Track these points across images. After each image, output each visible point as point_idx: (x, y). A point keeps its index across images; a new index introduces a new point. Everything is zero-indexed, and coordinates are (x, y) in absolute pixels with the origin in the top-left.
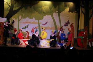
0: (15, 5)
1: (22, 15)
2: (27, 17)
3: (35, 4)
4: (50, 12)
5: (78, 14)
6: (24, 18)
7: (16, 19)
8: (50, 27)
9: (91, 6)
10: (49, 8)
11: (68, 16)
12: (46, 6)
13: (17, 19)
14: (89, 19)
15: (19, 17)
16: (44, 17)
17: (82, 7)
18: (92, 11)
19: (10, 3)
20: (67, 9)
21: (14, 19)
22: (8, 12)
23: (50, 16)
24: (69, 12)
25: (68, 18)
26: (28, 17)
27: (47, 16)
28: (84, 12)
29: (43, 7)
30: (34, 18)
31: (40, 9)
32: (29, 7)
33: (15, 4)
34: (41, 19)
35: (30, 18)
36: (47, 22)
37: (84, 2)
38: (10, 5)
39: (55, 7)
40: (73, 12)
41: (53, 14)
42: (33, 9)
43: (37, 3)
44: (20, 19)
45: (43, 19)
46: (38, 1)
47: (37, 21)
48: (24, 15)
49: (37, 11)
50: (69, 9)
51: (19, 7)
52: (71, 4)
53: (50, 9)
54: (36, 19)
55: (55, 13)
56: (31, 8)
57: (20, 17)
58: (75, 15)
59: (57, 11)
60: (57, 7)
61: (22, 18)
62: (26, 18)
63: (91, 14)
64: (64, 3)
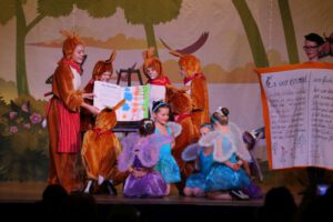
2: (75, 9)
6: (56, 16)
7: (3, 22)
8: (226, 67)
15: (25, 8)
30: (120, 12)
34: (164, 22)
36: (204, 38)
44: (29, 21)
45: (175, 14)
47: (138, 31)
54: (132, 18)
57: (31, 7)
61: (43, 13)
62: (67, 12)
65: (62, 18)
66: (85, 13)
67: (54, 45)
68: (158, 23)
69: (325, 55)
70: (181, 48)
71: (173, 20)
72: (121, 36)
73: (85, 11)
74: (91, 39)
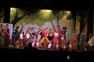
0: (19, 13)
1: (26, 21)
3: (37, 12)
4: (50, 19)
5: (74, 21)
6: (27, 24)
7: (20, 25)
9: (86, 15)
10: (50, 15)
11: (66, 23)
12: (47, 14)
13: (22, 25)
14: (84, 26)
16: (45, 23)
17: (78, 15)
18: (86, 19)
19: (15, 11)
20: (65, 17)
21: (19, 25)
22: (13, 19)
23: (50, 23)
24: (67, 19)
25: (66, 24)
26: (31, 23)
27: (47, 22)
28: (80, 20)
29: (44, 15)
30: (36, 24)
31: (41, 16)
32: (32, 15)
33: (20, 11)
35: (33, 24)
37: (80, 11)
38: (15, 12)
39: (55, 15)
40: (70, 19)
41: (53, 21)
42: (35, 17)
43: (39, 11)
44: (24, 25)
45: (43, 25)
46: (39, 10)
47: (38, 27)
48: (27, 21)
49: (38, 18)
50: (66, 16)
51: (23, 15)
52: (68, 12)
53: (50, 17)
54: (37, 25)
55: (54, 20)
56: (33, 15)
57: (24, 23)
58: (72, 22)
59: (56, 19)
60: (57, 15)
61: (25, 24)
62: (29, 24)
63: (86, 21)
64: (62, 11)
65: (28, 25)
66: (31, 24)
67: (27, 28)
72: (36, 27)
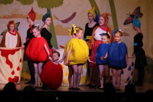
30: (35, 2)
34: (56, 7)
35: (24, 3)
45: (61, 3)
54: (41, 5)
62: (11, 2)
65: (8, 5)
68: (53, 8)
69: (130, 23)
70: (64, 19)
71: (60, 6)
73: (19, 2)
74: (22, 15)
